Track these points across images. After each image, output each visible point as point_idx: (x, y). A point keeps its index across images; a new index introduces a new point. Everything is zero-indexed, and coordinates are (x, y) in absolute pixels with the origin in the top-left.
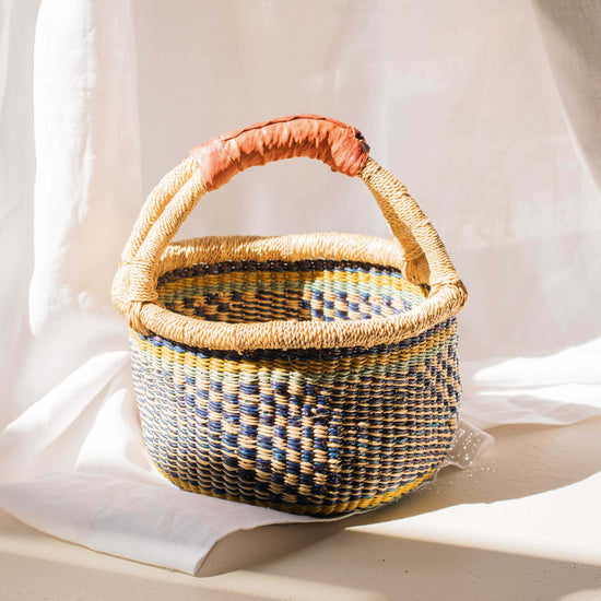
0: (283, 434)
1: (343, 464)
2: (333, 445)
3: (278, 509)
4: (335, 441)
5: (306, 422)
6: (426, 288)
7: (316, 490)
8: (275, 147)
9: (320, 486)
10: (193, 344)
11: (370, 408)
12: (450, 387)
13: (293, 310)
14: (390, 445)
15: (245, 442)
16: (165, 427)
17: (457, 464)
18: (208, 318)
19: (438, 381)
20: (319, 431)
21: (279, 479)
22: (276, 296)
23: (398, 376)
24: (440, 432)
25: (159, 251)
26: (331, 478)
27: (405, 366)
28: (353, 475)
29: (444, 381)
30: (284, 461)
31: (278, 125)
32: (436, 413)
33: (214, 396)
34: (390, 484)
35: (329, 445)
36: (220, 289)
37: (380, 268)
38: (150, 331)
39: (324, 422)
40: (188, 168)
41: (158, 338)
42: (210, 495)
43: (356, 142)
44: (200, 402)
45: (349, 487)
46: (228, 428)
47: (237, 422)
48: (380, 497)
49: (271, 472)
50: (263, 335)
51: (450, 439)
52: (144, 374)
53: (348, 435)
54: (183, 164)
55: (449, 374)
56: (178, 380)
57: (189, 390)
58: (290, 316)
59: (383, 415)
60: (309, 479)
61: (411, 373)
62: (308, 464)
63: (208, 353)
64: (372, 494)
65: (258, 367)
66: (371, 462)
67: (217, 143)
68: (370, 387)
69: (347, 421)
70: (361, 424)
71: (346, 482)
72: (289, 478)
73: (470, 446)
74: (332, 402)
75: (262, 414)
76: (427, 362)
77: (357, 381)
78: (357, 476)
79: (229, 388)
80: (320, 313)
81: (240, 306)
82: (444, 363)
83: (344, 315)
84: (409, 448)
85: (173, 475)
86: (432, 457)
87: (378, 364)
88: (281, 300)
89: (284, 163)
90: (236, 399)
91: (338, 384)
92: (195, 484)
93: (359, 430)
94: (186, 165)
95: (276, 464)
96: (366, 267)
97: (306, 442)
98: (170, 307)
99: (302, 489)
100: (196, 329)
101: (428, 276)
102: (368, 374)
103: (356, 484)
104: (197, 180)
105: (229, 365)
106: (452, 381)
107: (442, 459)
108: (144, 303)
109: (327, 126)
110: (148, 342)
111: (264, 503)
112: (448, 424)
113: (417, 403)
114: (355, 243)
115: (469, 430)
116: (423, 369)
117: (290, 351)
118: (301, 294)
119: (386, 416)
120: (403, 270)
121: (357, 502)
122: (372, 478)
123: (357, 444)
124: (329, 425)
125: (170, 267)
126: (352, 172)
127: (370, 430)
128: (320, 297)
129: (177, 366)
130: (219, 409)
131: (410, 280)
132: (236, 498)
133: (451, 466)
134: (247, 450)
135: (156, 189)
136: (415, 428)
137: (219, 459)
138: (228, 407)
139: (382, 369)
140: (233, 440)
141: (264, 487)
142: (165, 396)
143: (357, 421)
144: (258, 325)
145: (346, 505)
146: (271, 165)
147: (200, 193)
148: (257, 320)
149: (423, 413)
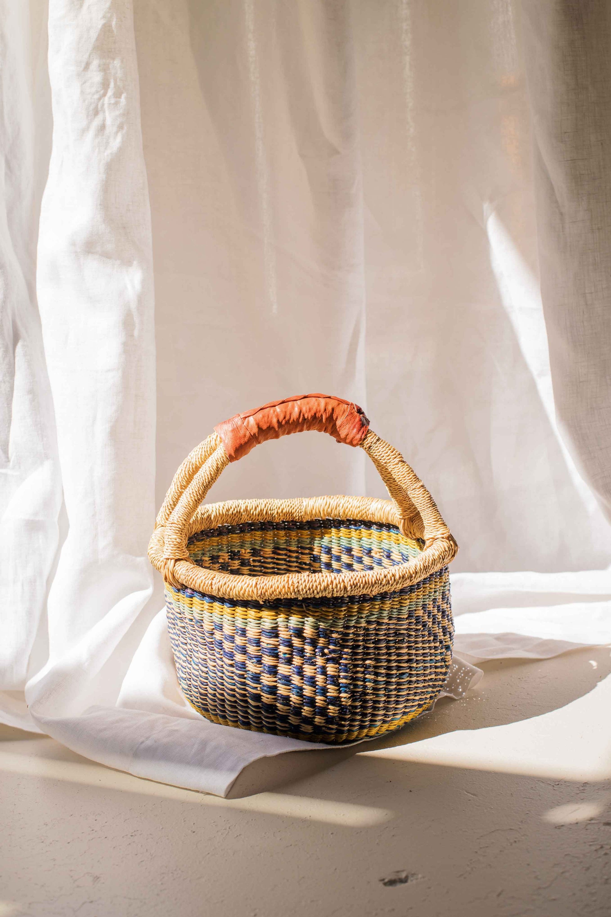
0: (300, 672)
1: (353, 697)
2: (344, 681)
3: (297, 738)
4: (345, 678)
5: (320, 661)
6: (421, 542)
7: (330, 720)
8: (287, 422)
9: (333, 717)
10: (220, 595)
11: (375, 648)
12: (444, 628)
13: (305, 564)
14: (393, 680)
15: (267, 679)
16: (197, 668)
17: (451, 695)
18: (233, 572)
19: (434, 623)
20: (331, 669)
21: (297, 711)
22: (290, 551)
23: (399, 619)
24: (436, 667)
25: (189, 515)
26: (343, 709)
27: (405, 610)
28: (362, 707)
29: (439, 623)
30: (301, 695)
31: (290, 404)
32: (433, 651)
33: (239, 640)
34: (394, 714)
35: (340, 681)
36: (242, 546)
37: (380, 526)
38: (182, 585)
39: (335, 661)
40: (213, 443)
41: (189, 591)
42: (237, 727)
43: (358, 417)
44: (227, 645)
45: (359, 717)
46: (252, 668)
47: (259, 662)
48: (386, 726)
49: (290, 705)
50: (281, 586)
51: (445, 674)
52: (178, 622)
53: (357, 672)
54: (208, 439)
55: (443, 617)
56: (207, 627)
57: (218, 636)
58: (303, 569)
59: (387, 654)
60: (323, 711)
61: (410, 616)
62: (322, 698)
63: (234, 603)
64: (378, 723)
65: (277, 614)
66: (377, 695)
67: (238, 421)
68: (375, 629)
69: (356, 660)
70: (368, 662)
71: (356, 714)
72: (306, 710)
73: (463, 680)
74: (342, 643)
75: (281, 655)
76: (424, 607)
77: (363, 625)
78: (365, 708)
79: (252, 633)
80: (328, 566)
81: (259, 561)
82: (439, 607)
83: (349, 567)
84: (410, 682)
85: (204, 709)
86: (430, 689)
87: (381, 610)
88: (294, 555)
89: (295, 437)
90: (258, 643)
91: (348, 627)
92: (224, 717)
93: (366, 667)
94: (211, 439)
95: (294, 698)
96: (368, 524)
97: (320, 679)
98: (199, 563)
99: (318, 720)
100: (222, 582)
101: (422, 532)
102: (373, 618)
103: (364, 715)
104: (220, 453)
105: (252, 613)
106: (446, 623)
107: (439, 691)
108: (177, 560)
109: (332, 404)
110: (181, 594)
111: (284, 733)
112: (443, 660)
113: (416, 642)
114: (358, 504)
115: (461, 665)
116: (420, 613)
117: (305, 600)
118: (312, 549)
119: (389, 654)
120: (401, 527)
121: (366, 731)
122: (378, 709)
123: (364, 680)
124: (340, 664)
125: (198, 528)
126: (355, 442)
127: (376, 667)
128: (329, 551)
129: (206, 615)
130: (244, 651)
131: (407, 535)
132: (260, 729)
133: (446, 697)
134: (269, 687)
135: (185, 461)
136: (414, 665)
137: (244, 695)
138: (252, 649)
139: (385, 614)
140: (256, 678)
141: (284, 719)
142: (197, 641)
143: (364, 660)
144: (277, 577)
145: (356, 733)
146: (284, 439)
147: (224, 464)
148: (274, 573)
149: (421, 652)
